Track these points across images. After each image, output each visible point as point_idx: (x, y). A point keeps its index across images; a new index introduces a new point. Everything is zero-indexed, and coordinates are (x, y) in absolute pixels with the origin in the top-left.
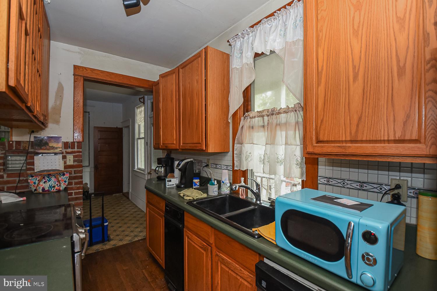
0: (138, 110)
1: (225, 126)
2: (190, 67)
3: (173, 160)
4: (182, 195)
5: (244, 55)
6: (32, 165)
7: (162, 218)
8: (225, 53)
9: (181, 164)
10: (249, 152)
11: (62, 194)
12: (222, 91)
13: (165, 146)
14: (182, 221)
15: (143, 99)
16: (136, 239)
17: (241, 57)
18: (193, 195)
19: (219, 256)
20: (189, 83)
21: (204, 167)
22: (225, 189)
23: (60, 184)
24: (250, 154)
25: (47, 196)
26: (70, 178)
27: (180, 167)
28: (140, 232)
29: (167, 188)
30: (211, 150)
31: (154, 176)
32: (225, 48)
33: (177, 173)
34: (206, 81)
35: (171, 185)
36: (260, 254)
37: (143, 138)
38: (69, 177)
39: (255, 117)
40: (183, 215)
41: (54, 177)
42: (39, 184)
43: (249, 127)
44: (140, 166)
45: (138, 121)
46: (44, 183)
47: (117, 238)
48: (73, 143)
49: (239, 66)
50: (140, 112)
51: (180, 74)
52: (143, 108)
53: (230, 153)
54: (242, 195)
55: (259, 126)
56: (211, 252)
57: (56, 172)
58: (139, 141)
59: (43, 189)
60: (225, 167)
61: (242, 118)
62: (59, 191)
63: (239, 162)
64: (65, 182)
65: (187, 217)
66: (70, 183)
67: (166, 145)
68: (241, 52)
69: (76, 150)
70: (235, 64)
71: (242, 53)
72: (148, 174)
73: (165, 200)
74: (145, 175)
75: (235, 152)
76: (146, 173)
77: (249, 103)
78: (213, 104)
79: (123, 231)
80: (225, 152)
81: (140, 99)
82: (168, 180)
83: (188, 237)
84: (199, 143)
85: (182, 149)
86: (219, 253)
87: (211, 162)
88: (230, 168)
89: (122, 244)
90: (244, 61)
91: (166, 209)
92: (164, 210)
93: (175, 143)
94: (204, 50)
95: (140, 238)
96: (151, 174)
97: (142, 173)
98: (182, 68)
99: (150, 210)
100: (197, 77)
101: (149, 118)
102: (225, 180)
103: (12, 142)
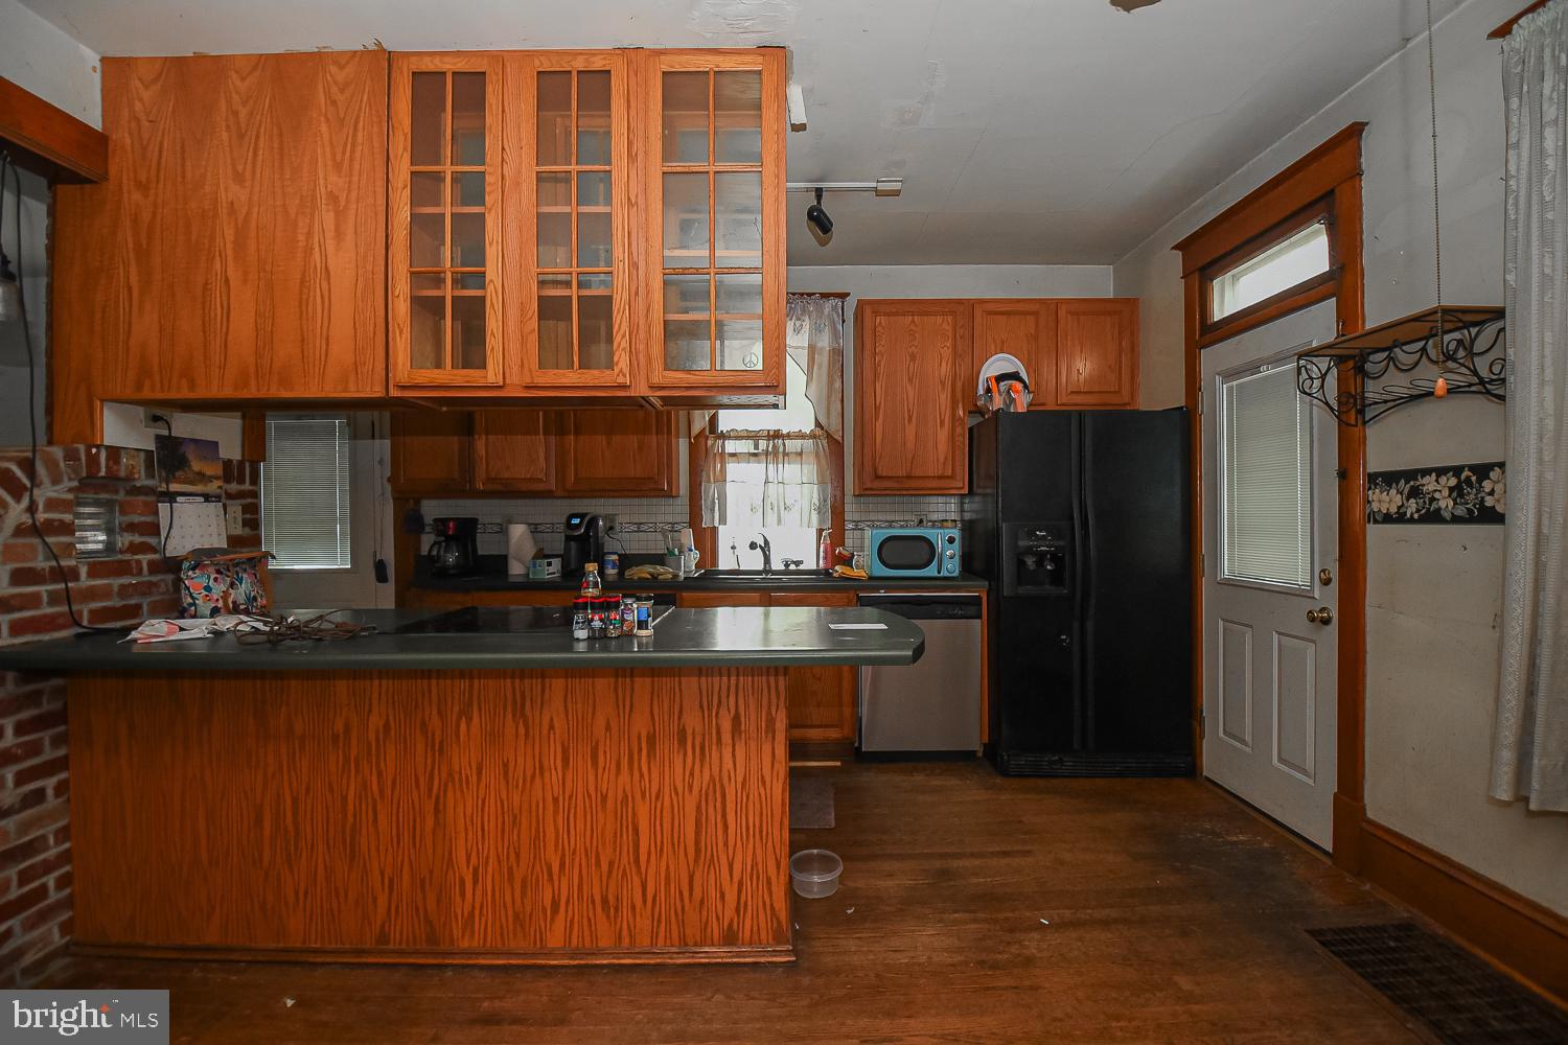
6: (150, 536)
35: (552, 573)
48: (241, 463)
53: (682, 500)
67: (504, 481)
69: (247, 486)
84: (651, 478)
85: (573, 491)
87: (620, 519)
93: (542, 476)
103: (98, 447)
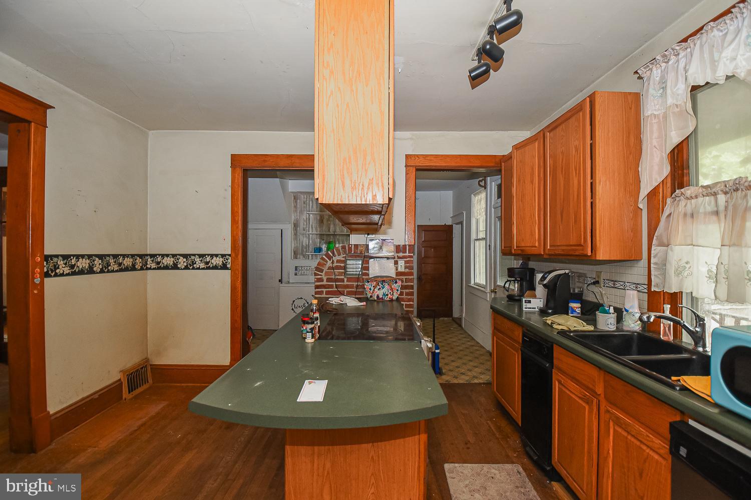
0: (477, 198)
1: (631, 215)
2: (564, 128)
3: (532, 272)
4: (549, 322)
5: (669, 91)
6: (367, 270)
7: (517, 352)
8: (630, 93)
9: (547, 277)
10: (685, 260)
11: (394, 303)
12: (624, 157)
13: (521, 250)
14: (550, 357)
15: (483, 181)
16: (476, 381)
17: (664, 95)
18: (568, 323)
19: (611, 413)
20: (562, 153)
21: (589, 284)
22: (630, 322)
23: (393, 291)
24: (687, 263)
25: (381, 304)
26: (403, 287)
27: (545, 282)
28: (480, 373)
29: (524, 312)
30: (601, 256)
31: (502, 295)
32: (629, 85)
33: (540, 290)
34: (592, 146)
35: (530, 308)
36: (682, 413)
37: (483, 239)
38: (401, 285)
39: (696, 197)
40: (551, 350)
41: (387, 284)
42: (374, 290)
43: (685, 215)
44: (477, 281)
45: (476, 214)
46: (379, 289)
47: (451, 373)
48: (405, 246)
49: (659, 110)
50: (479, 201)
51: (547, 141)
52: (483, 195)
53: (644, 262)
54: (665, 334)
55: (705, 213)
56: (598, 406)
57: (389, 279)
58: (477, 243)
59: (378, 296)
60: (632, 287)
61: (669, 200)
62: (392, 300)
63: (661, 278)
64: (398, 290)
65: (557, 352)
66: (401, 294)
67: (522, 248)
68: (664, 85)
69: (407, 254)
70: (651, 108)
71: (664, 88)
72: (492, 292)
73: (523, 327)
74: (487, 293)
75: (653, 260)
76: (488, 290)
77: (685, 171)
78: (606, 181)
79: (458, 367)
80: (632, 260)
81: (479, 182)
82: (525, 300)
83: (560, 382)
84: (581, 245)
85: (550, 255)
86: (611, 409)
87: (603, 276)
88: (644, 288)
89: (458, 382)
90: (670, 101)
91: (523, 340)
92: (521, 342)
93: (537, 244)
94: (588, 99)
95: (481, 381)
96: (496, 292)
97: (482, 291)
98: (550, 132)
99: (499, 339)
100: (577, 143)
101: (493, 209)
102: (632, 307)
103: (351, 245)
